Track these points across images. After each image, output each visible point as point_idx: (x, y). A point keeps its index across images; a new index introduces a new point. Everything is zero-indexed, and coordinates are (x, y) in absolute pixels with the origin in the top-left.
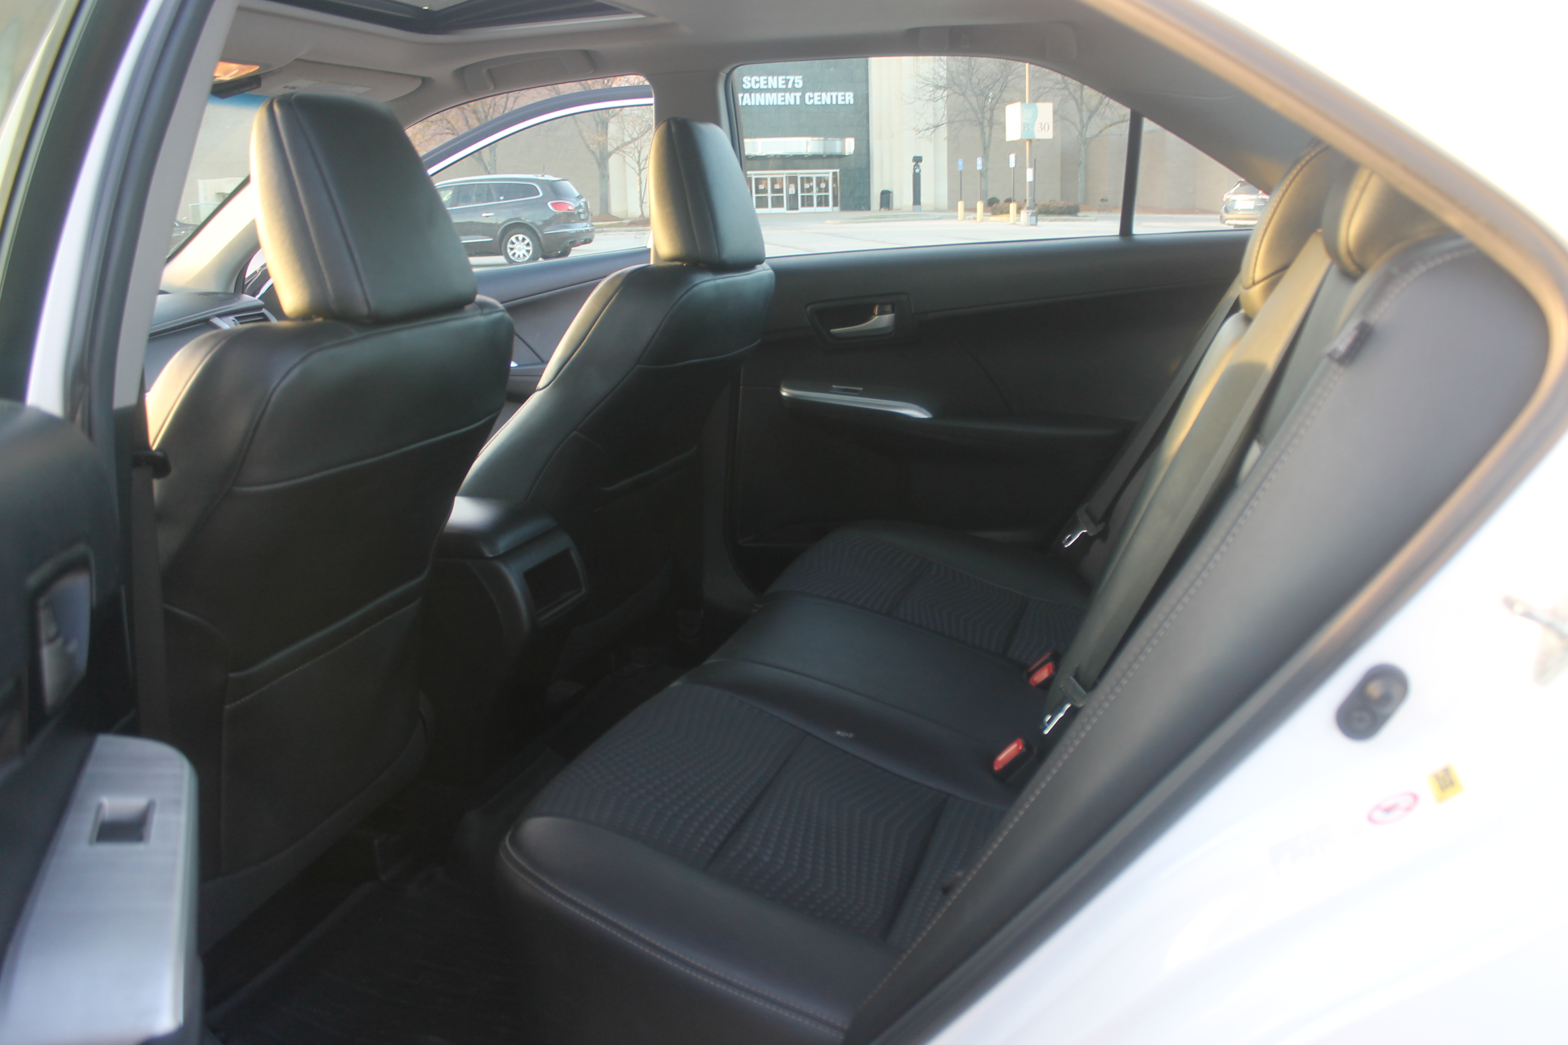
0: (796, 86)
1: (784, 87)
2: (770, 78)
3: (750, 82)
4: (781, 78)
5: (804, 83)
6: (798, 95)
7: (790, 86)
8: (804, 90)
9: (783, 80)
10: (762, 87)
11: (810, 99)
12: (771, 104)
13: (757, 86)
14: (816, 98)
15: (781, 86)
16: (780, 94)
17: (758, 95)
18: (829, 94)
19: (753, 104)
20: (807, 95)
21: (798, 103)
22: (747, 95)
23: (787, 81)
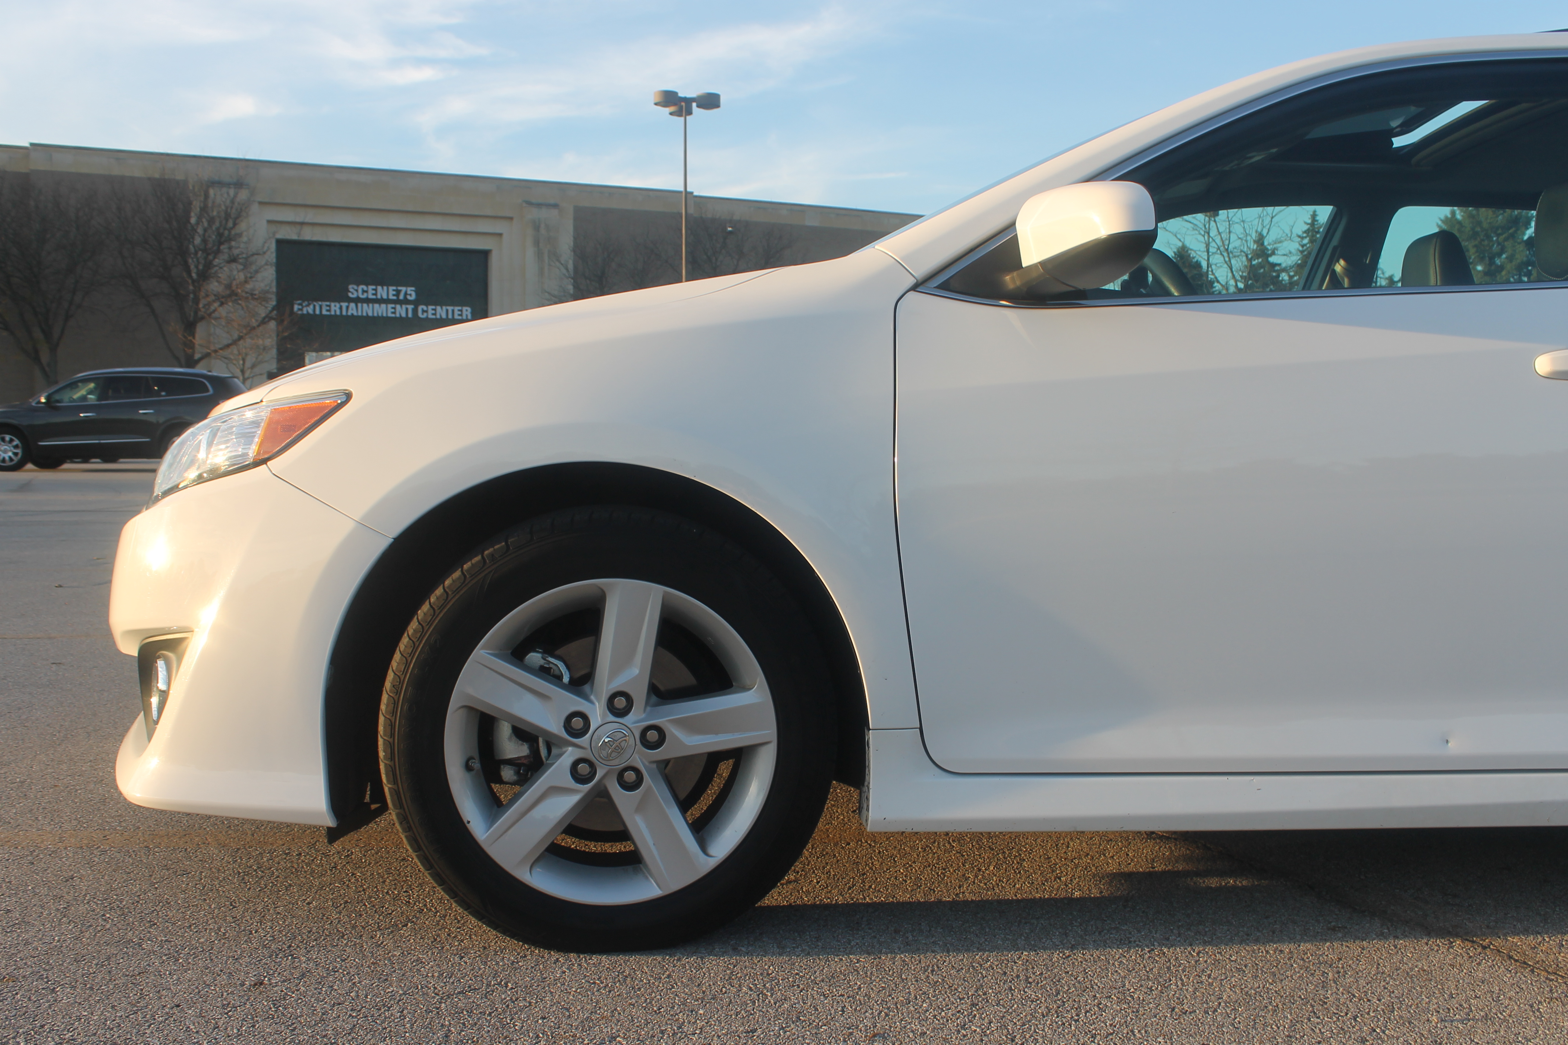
0: (409, 297)
1: (395, 298)
2: (379, 288)
3: (357, 291)
4: (391, 288)
5: (417, 295)
6: (410, 307)
7: (401, 297)
8: (416, 303)
9: (394, 290)
10: (371, 296)
11: (423, 311)
12: (380, 315)
13: (365, 296)
14: (430, 312)
15: (391, 297)
16: (390, 306)
17: (365, 305)
18: (444, 308)
19: (360, 314)
20: (420, 308)
21: (410, 315)
22: (352, 305)
23: (398, 292)
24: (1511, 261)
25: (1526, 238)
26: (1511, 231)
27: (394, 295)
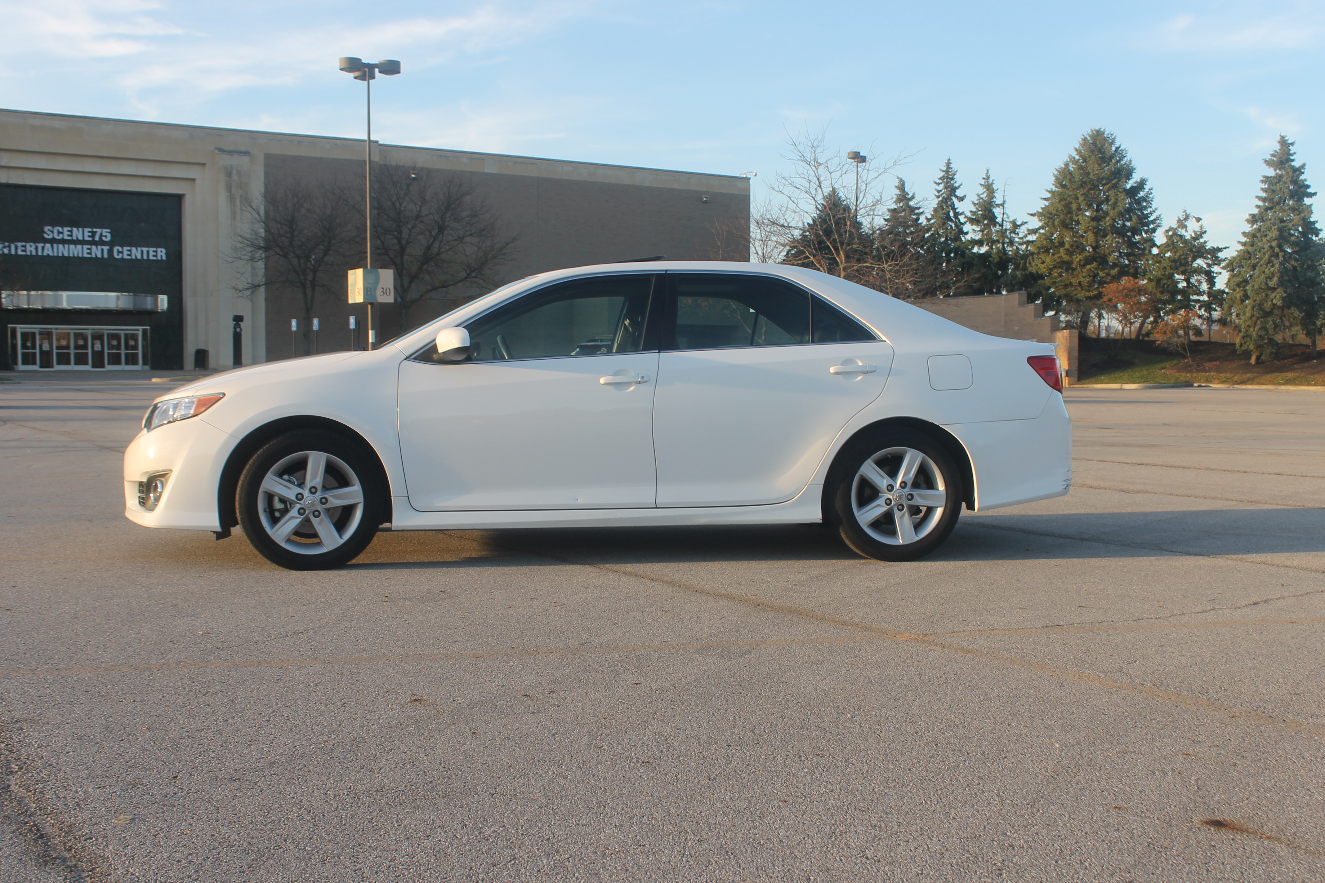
0: (104, 239)
1: (90, 239)
2: (75, 230)
3: (52, 232)
4: (86, 230)
5: (112, 236)
6: (106, 248)
7: (97, 238)
8: (111, 244)
9: (89, 232)
10: (66, 238)
11: (119, 252)
12: (76, 255)
13: (61, 237)
14: (126, 253)
15: (87, 238)
16: (86, 247)
17: (61, 246)
18: (139, 249)
19: (56, 254)
20: (116, 249)
21: (106, 256)
22: (48, 246)
23: (94, 234)
24: (1114, 209)
25: (1128, 186)
26: (1114, 182)
27: (89, 236)
